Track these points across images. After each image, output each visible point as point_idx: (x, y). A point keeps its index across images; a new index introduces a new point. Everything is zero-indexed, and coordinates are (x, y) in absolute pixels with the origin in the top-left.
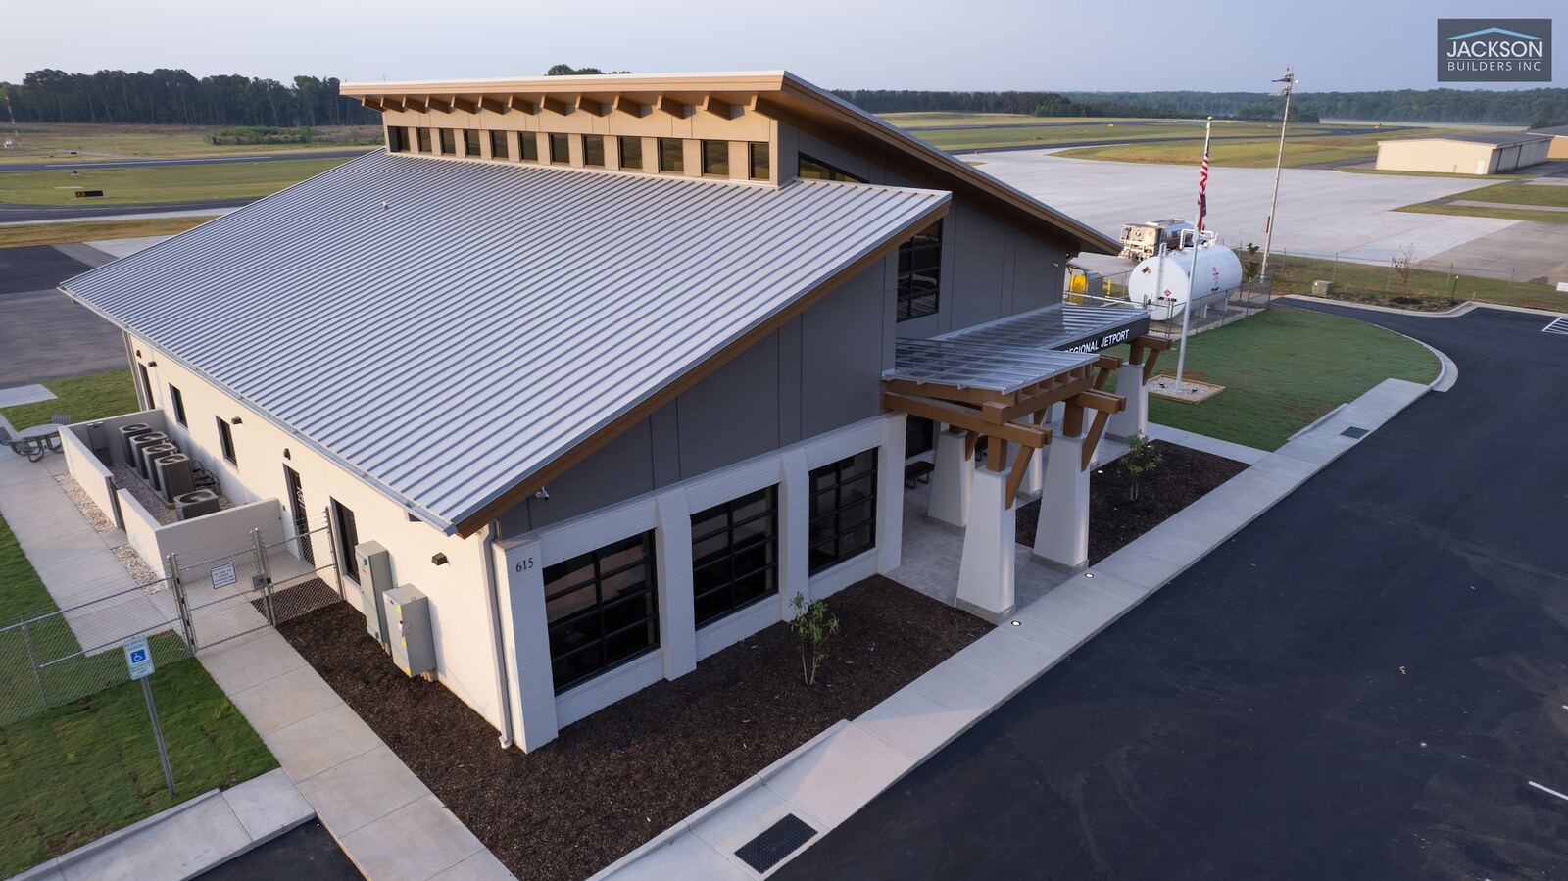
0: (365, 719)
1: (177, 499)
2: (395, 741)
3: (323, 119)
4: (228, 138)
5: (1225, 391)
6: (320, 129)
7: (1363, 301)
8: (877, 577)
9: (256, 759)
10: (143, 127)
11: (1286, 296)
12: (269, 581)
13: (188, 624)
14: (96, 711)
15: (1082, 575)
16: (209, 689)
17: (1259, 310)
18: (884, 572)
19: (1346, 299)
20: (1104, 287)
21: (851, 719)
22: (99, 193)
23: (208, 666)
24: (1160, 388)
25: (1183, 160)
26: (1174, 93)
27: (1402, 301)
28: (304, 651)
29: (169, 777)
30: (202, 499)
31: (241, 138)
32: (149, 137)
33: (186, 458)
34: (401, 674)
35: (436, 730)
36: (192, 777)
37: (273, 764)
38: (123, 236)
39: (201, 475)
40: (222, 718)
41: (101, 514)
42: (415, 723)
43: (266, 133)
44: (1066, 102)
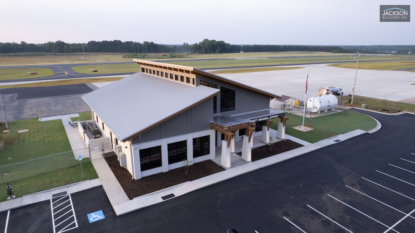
0: (114, 173)
1: (93, 136)
2: (117, 177)
3: (149, 51)
4: (127, 56)
5: (314, 130)
6: (149, 54)
7: (374, 110)
8: (210, 160)
9: (95, 176)
10: (110, 53)
11: (354, 108)
12: (104, 150)
13: (90, 156)
14: (75, 167)
15: (249, 163)
16: (92, 166)
17: (342, 111)
18: (211, 159)
19: (369, 109)
20: (304, 104)
21: (190, 181)
22: (97, 71)
23: (93, 163)
24: (299, 128)
25: (363, 68)
26: (378, 46)
27: (384, 110)
28: (107, 162)
29: (83, 177)
30: (97, 136)
31: (130, 56)
32: (111, 56)
33: (97, 129)
34: (121, 167)
35: (123, 175)
36: (86, 178)
37: (98, 177)
38: (99, 82)
39: (100, 132)
40: (93, 170)
41: (82, 138)
42: (121, 174)
43: (135, 55)
44: (342, 49)
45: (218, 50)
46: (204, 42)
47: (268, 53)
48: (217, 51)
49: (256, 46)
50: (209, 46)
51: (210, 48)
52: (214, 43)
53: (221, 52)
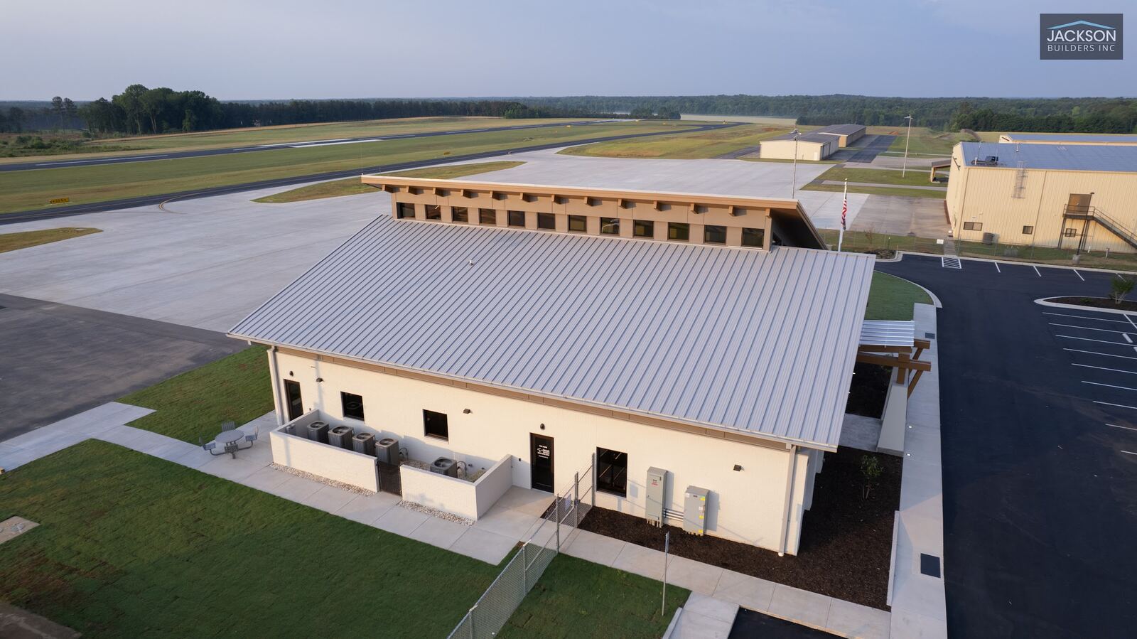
21: (898, 509)
37: (688, 591)
44: (525, 108)
45: (187, 119)
46: (132, 94)
47: (349, 125)
48: (186, 123)
49: (300, 106)
50: (153, 107)
51: (158, 113)
52: (169, 97)
53: (198, 126)
